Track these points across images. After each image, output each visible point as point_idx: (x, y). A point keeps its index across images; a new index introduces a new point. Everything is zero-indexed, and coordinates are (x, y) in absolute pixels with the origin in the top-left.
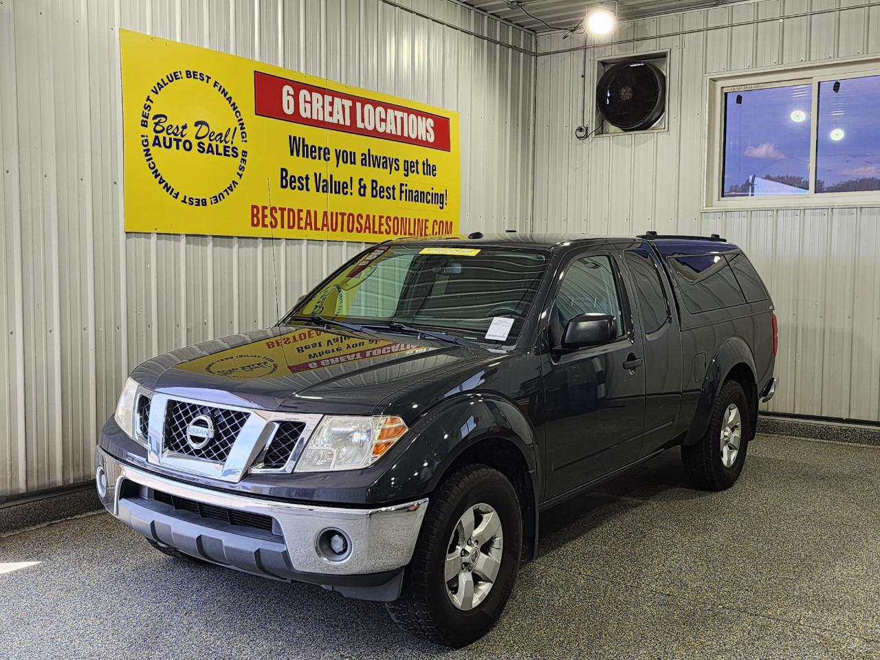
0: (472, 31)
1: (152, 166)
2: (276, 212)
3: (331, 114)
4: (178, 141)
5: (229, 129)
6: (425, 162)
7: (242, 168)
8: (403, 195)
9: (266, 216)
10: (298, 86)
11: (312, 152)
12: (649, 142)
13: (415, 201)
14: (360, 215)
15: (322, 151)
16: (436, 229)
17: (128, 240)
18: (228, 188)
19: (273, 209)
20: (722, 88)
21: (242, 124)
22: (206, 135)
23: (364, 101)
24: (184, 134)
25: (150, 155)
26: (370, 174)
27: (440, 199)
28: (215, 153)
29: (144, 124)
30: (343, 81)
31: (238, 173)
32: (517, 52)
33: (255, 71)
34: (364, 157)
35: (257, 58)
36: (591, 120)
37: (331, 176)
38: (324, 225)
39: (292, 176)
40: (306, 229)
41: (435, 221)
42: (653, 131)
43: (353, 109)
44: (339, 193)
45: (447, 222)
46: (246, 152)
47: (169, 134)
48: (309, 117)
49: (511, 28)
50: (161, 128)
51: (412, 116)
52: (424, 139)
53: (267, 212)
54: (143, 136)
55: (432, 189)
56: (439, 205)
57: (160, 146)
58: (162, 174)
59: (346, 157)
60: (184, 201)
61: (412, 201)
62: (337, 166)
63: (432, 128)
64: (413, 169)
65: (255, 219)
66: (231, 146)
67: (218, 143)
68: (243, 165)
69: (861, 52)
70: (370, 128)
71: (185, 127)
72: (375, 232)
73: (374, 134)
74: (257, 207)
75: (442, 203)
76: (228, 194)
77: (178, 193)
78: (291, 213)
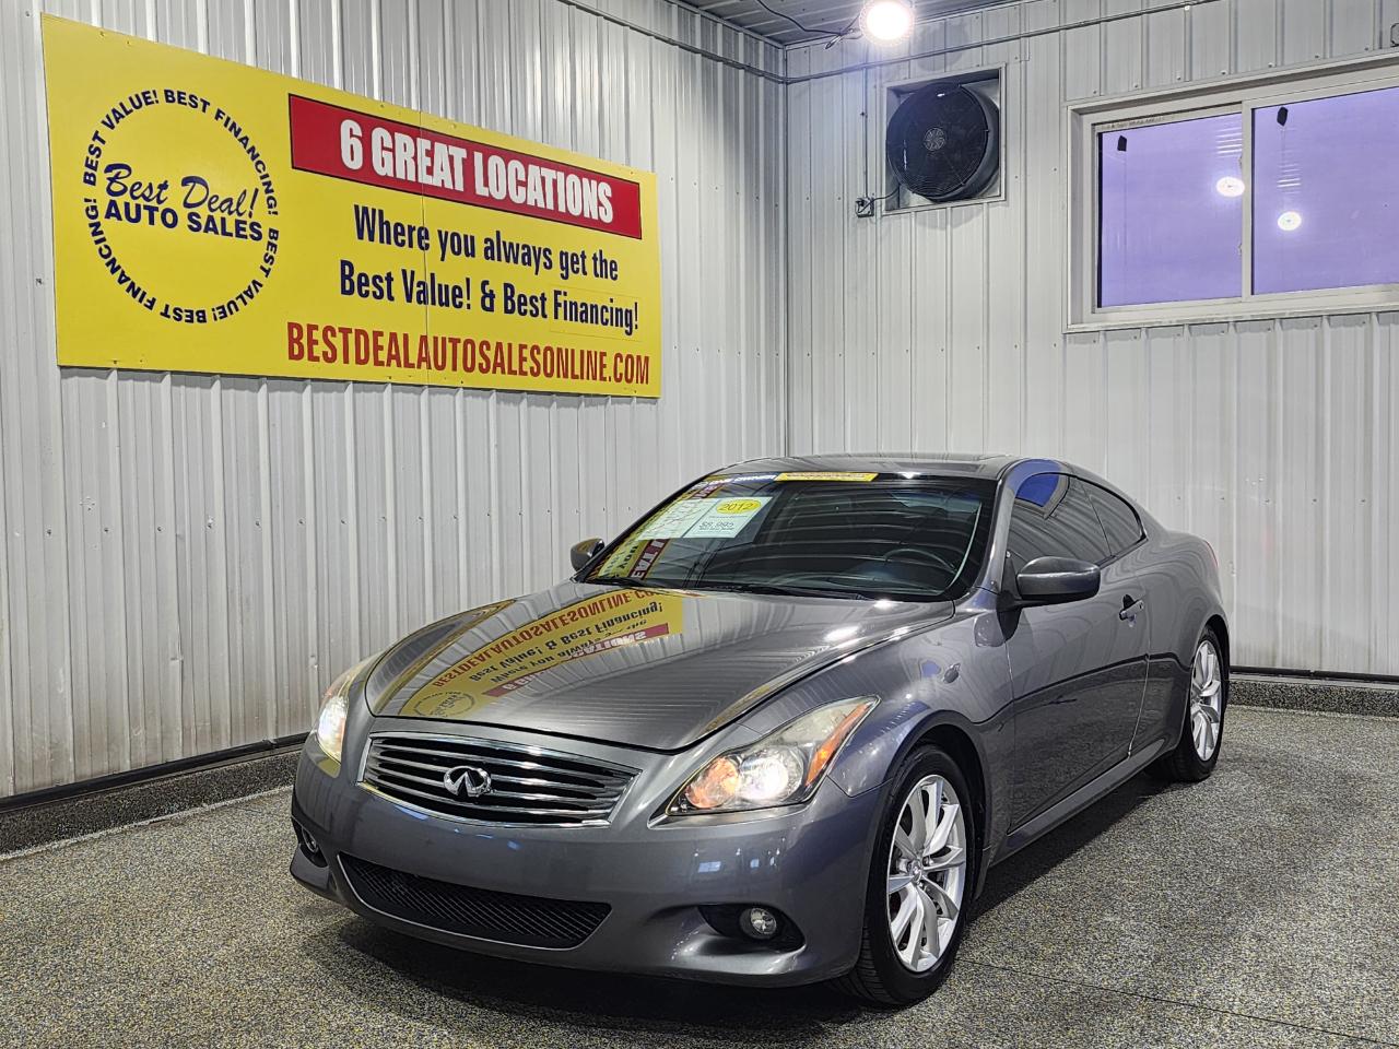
0: (675, 37)
1: (105, 252)
2: (334, 335)
3: (430, 171)
4: (152, 210)
5: (245, 192)
6: (598, 256)
7: (269, 259)
8: (561, 310)
9: (316, 342)
10: (368, 122)
11: (396, 234)
12: (974, 219)
13: (582, 321)
14: (485, 343)
15: (415, 234)
16: (621, 368)
17: (64, 381)
18: (245, 293)
19: (328, 329)
20: (1094, 125)
21: (269, 184)
22: (204, 201)
23: (488, 151)
24: (162, 199)
25: (101, 233)
26: (500, 273)
27: (625, 319)
28: (220, 232)
29: (90, 180)
30: (449, 117)
31: (262, 268)
32: (754, 76)
33: (290, 95)
34: (489, 245)
35: (295, 73)
36: (878, 185)
37: (432, 275)
38: (421, 359)
39: (361, 275)
40: (389, 365)
41: (619, 355)
42: (981, 201)
43: (468, 165)
44: (448, 305)
45: (639, 358)
46: (277, 232)
47: (134, 198)
48: (391, 174)
49: (741, 35)
50: (122, 188)
51: (573, 178)
52: (595, 217)
53: (317, 335)
54: (87, 200)
55: (612, 300)
56: (625, 328)
57: (119, 218)
58: (123, 268)
59: (459, 244)
60: (165, 314)
61: (576, 320)
62: (443, 259)
63: (608, 198)
64: (576, 266)
65: (296, 346)
66: (249, 221)
67: (225, 214)
68: (271, 253)
69: (1321, 55)
70: (500, 196)
71: (163, 186)
72: (511, 372)
73: (506, 206)
74: (299, 327)
75: (631, 325)
76: (245, 303)
77: (154, 300)
78: (362, 337)
